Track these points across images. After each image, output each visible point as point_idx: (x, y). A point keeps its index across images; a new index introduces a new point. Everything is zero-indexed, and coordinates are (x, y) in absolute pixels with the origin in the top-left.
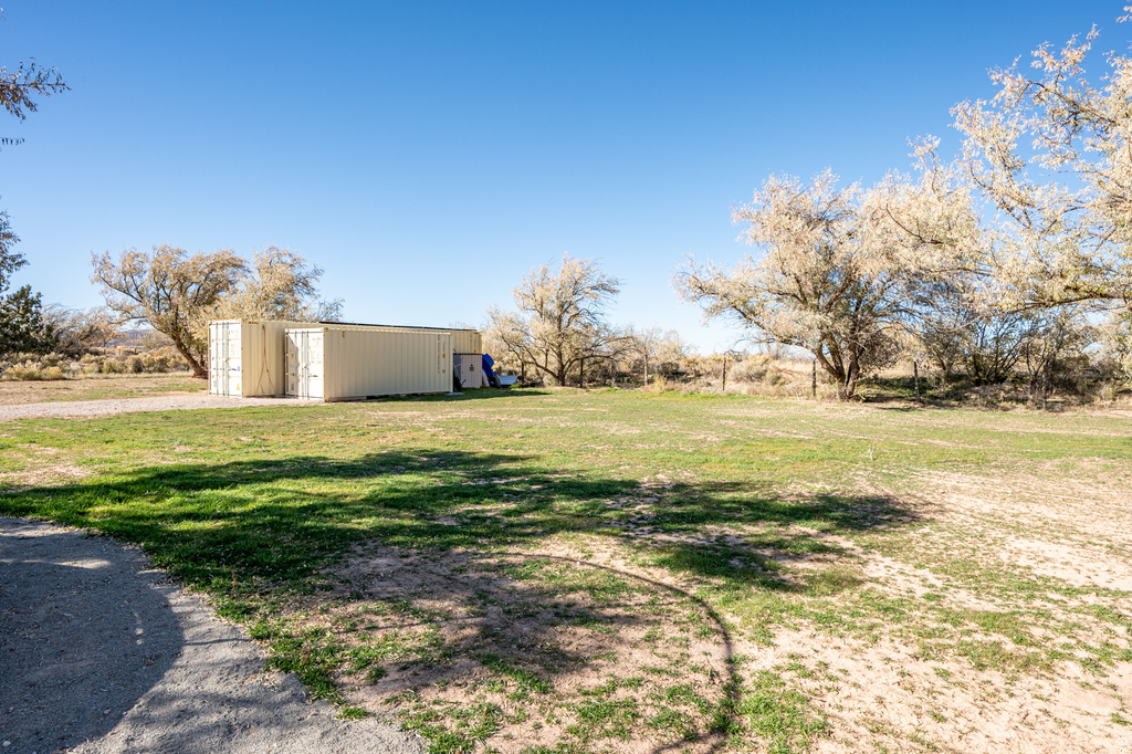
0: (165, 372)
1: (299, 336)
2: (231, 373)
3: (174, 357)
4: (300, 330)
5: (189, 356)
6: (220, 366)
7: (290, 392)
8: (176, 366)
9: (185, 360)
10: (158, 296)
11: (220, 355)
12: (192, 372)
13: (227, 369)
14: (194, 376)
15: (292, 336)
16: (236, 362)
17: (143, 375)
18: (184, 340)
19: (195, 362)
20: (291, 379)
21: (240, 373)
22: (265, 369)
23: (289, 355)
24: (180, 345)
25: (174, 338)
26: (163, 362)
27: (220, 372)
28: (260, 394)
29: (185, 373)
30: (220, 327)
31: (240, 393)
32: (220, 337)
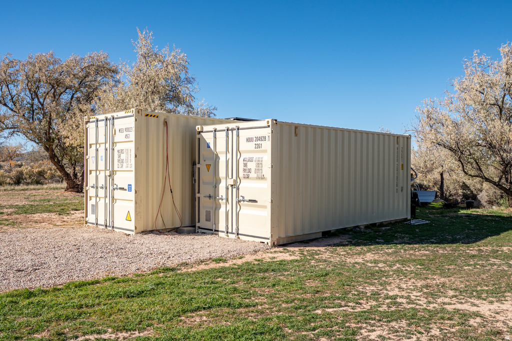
0: (42, 184)
1: (221, 136)
2: (118, 194)
3: (51, 170)
4: (223, 127)
5: (62, 168)
6: (101, 182)
7: (203, 223)
8: (52, 177)
9: (59, 173)
10: (32, 105)
11: (101, 166)
12: (65, 185)
13: (111, 188)
14: (67, 190)
15: (208, 137)
16: (126, 177)
17: (21, 187)
18: (57, 151)
19: (67, 175)
20: (205, 204)
21: (131, 195)
22: (167, 188)
23: (202, 166)
24: (53, 157)
25: (47, 149)
26: (41, 174)
27: (101, 193)
28: (160, 226)
29: (59, 185)
30: (101, 124)
31: (131, 225)
32: (102, 139)
